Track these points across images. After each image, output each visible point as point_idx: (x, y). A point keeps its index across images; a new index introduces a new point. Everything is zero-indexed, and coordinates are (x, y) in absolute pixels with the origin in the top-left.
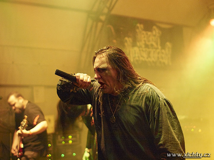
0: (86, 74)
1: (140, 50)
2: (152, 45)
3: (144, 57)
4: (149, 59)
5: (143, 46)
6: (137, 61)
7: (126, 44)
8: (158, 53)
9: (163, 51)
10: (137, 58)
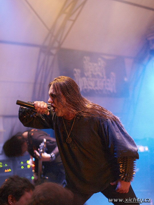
0: (43, 102)
1: (87, 80)
2: (98, 75)
3: (91, 86)
4: (96, 88)
5: (90, 76)
6: (86, 90)
7: (75, 75)
8: (104, 82)
9: (108, 80)
10: (85, 87)
